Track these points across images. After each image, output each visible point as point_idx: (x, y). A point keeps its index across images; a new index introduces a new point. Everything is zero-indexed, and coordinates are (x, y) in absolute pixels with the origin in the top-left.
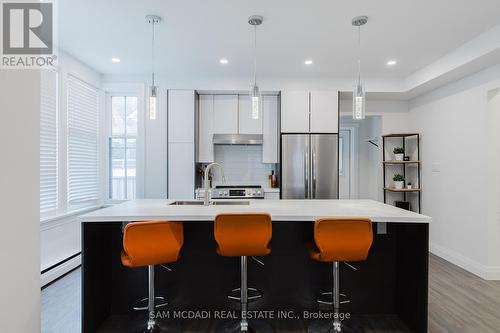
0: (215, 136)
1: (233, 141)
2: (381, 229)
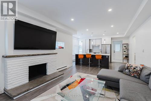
0: (92, 45)
2: (107, 57)
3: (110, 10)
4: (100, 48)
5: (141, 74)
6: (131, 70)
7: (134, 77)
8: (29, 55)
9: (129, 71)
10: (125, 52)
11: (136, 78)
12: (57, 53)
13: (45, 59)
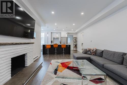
1: (56, 38)
2: (68, 46)
3: (82, 14)
4: (60, 40)
5: (96, 53)
6: (91, 51)
7: (94, 55)
8: (12, 44)
9: (90, 52)
10: (75, 42)
11: (95, 55)
12: (34, 43)
13: (26, 49)
